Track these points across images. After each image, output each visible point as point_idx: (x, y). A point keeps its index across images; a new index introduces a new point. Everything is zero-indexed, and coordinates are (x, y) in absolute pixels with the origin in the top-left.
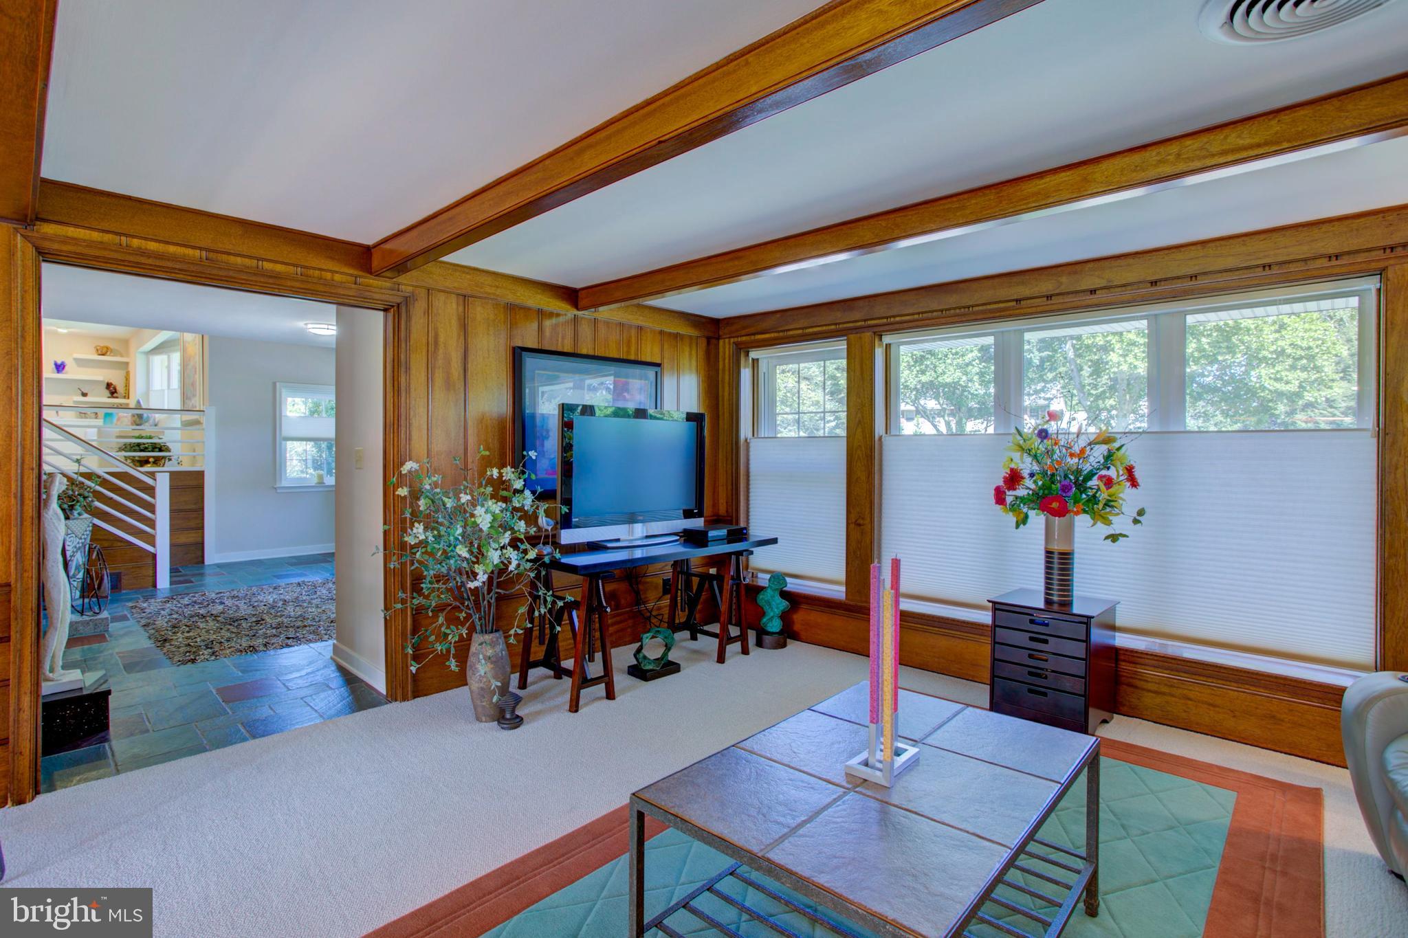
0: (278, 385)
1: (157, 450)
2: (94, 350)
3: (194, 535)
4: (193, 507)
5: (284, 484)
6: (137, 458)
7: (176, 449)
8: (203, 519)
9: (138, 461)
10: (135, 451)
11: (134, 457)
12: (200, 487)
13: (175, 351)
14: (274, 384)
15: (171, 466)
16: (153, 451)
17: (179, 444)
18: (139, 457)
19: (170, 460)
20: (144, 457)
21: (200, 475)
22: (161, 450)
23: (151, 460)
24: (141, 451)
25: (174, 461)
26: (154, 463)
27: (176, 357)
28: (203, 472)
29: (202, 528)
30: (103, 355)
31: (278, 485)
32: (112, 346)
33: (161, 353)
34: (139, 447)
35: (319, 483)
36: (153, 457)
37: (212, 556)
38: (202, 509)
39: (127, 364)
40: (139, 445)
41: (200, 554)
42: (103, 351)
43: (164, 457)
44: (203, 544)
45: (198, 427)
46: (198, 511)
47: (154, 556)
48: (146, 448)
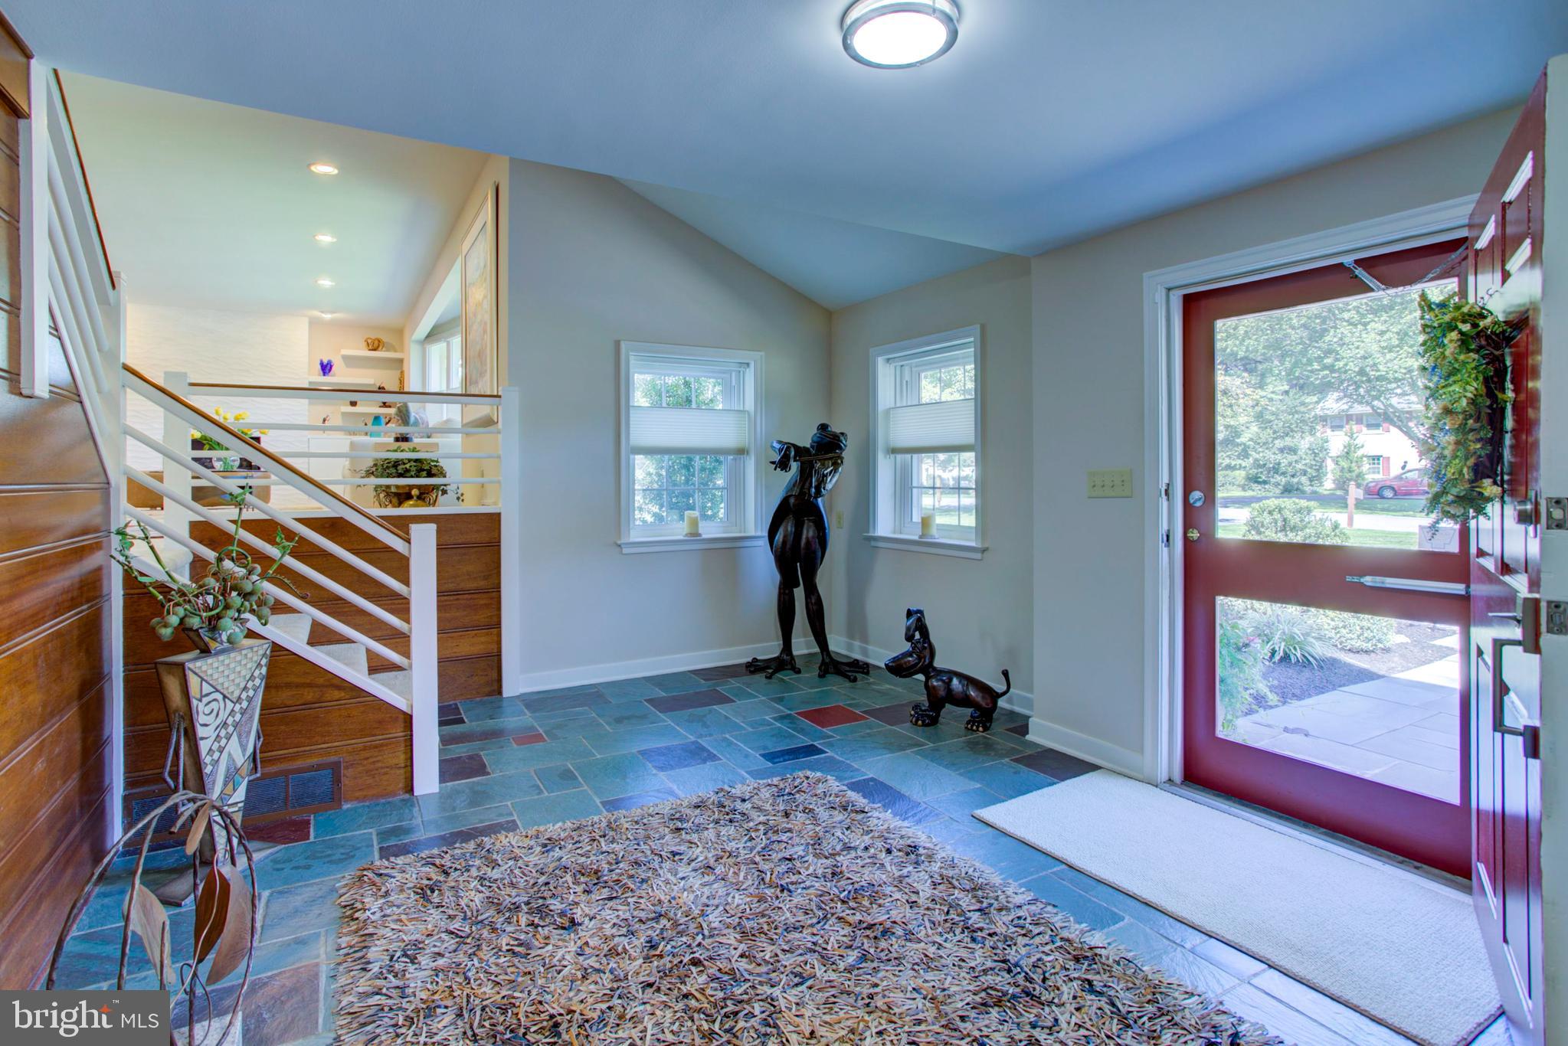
0: (623, 345)
1: (424, 473)
2: (365, 344)
3: (483, 639)
4: (482, 583)
5: (635, 536)
6: (393, 490)
7: (455, 472)
8: (499, 609)
9: (397, 495)
10: (389, 476)
11: (388, 487)
12: (493, 546)
13: (453, 335)
14: (617, 344)
15: (445, 506)
16: (418, 476)
17: (459, 461)
18: (397, 487)
19: (444, 492)
20: (404, 487)
21: (494, 519)
22: (430, 475)
23: (415, 492)
24: (400, 475)
25: (451, 495)
26: (419, 497)
27: (457, 341)
28: (499, 514)
29: (498, 625)
30: (375, 350)
31: (623, 541)
32: (385, 338)
33: (438, 340)
34: (394, 468)
35: (691, 534)
36: (419, 487)
37: (516, 682)
38: (497, 588)
39: (401, 361)
40: (396, 464)
41: (495, 675)
42: (375, 345)
43: (435, 487)
44: (499, 655)
45: (491, 428)
46: (491, 593)
47: (408, 720)
48: (407, 471)
